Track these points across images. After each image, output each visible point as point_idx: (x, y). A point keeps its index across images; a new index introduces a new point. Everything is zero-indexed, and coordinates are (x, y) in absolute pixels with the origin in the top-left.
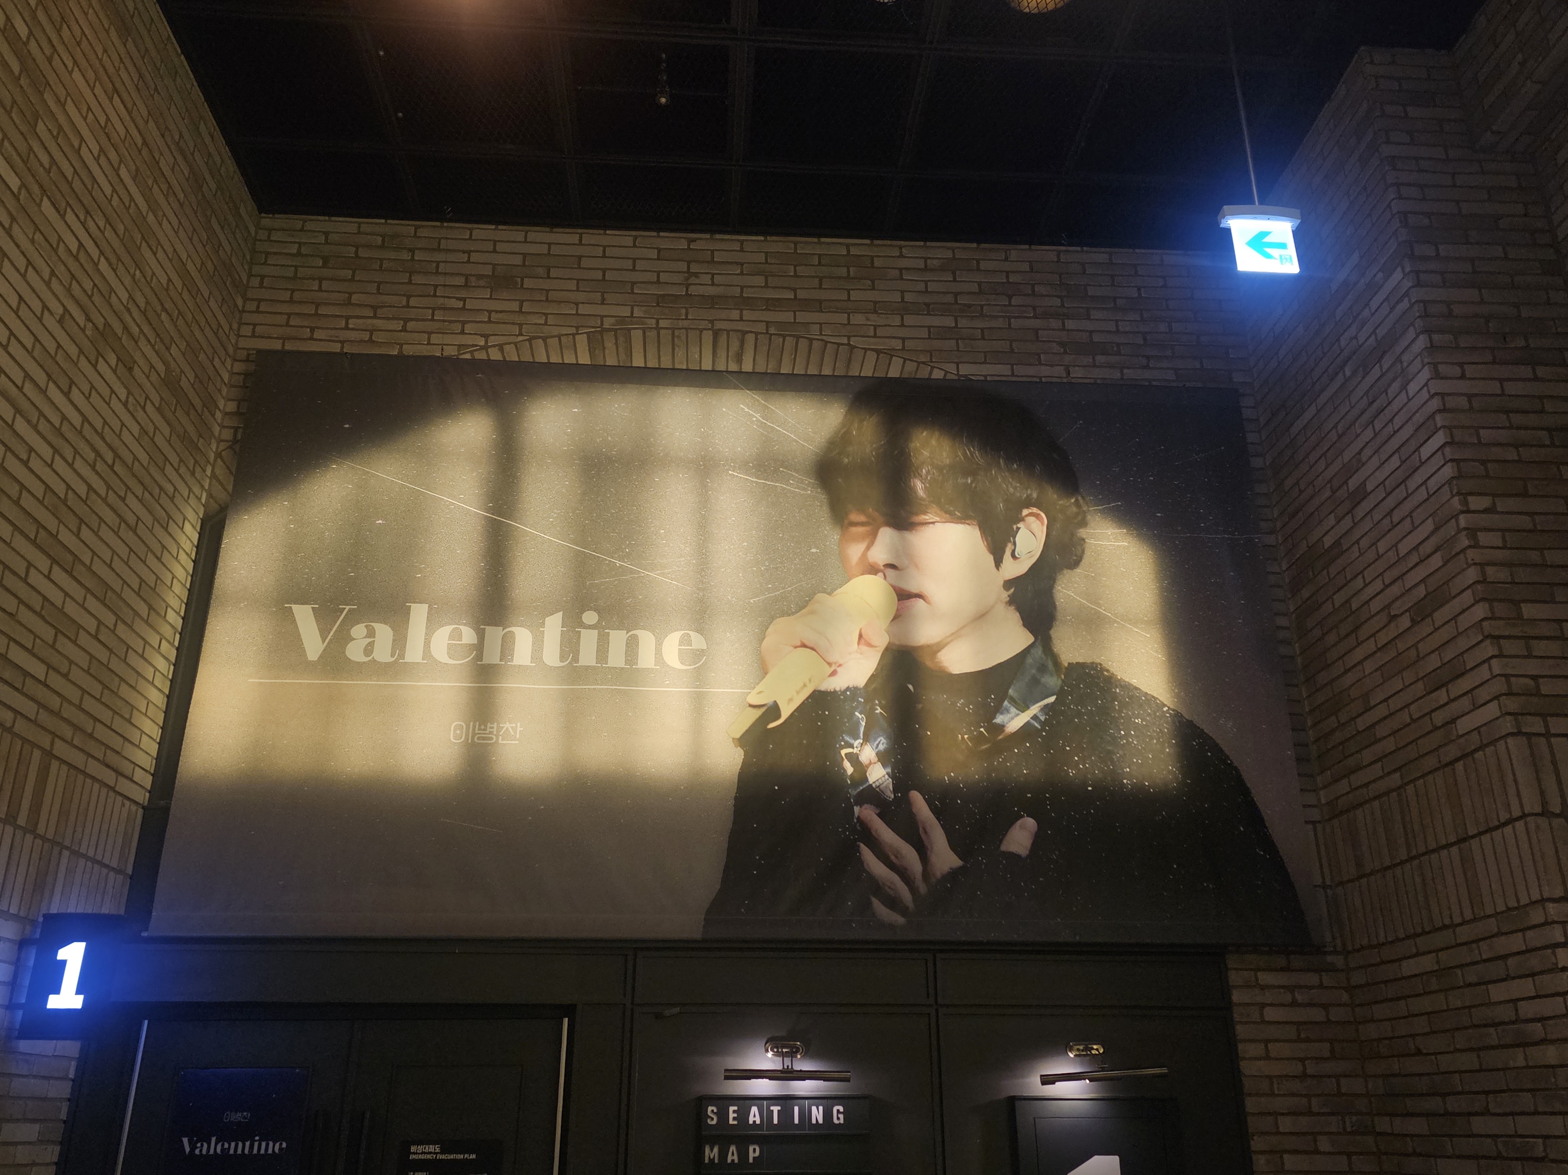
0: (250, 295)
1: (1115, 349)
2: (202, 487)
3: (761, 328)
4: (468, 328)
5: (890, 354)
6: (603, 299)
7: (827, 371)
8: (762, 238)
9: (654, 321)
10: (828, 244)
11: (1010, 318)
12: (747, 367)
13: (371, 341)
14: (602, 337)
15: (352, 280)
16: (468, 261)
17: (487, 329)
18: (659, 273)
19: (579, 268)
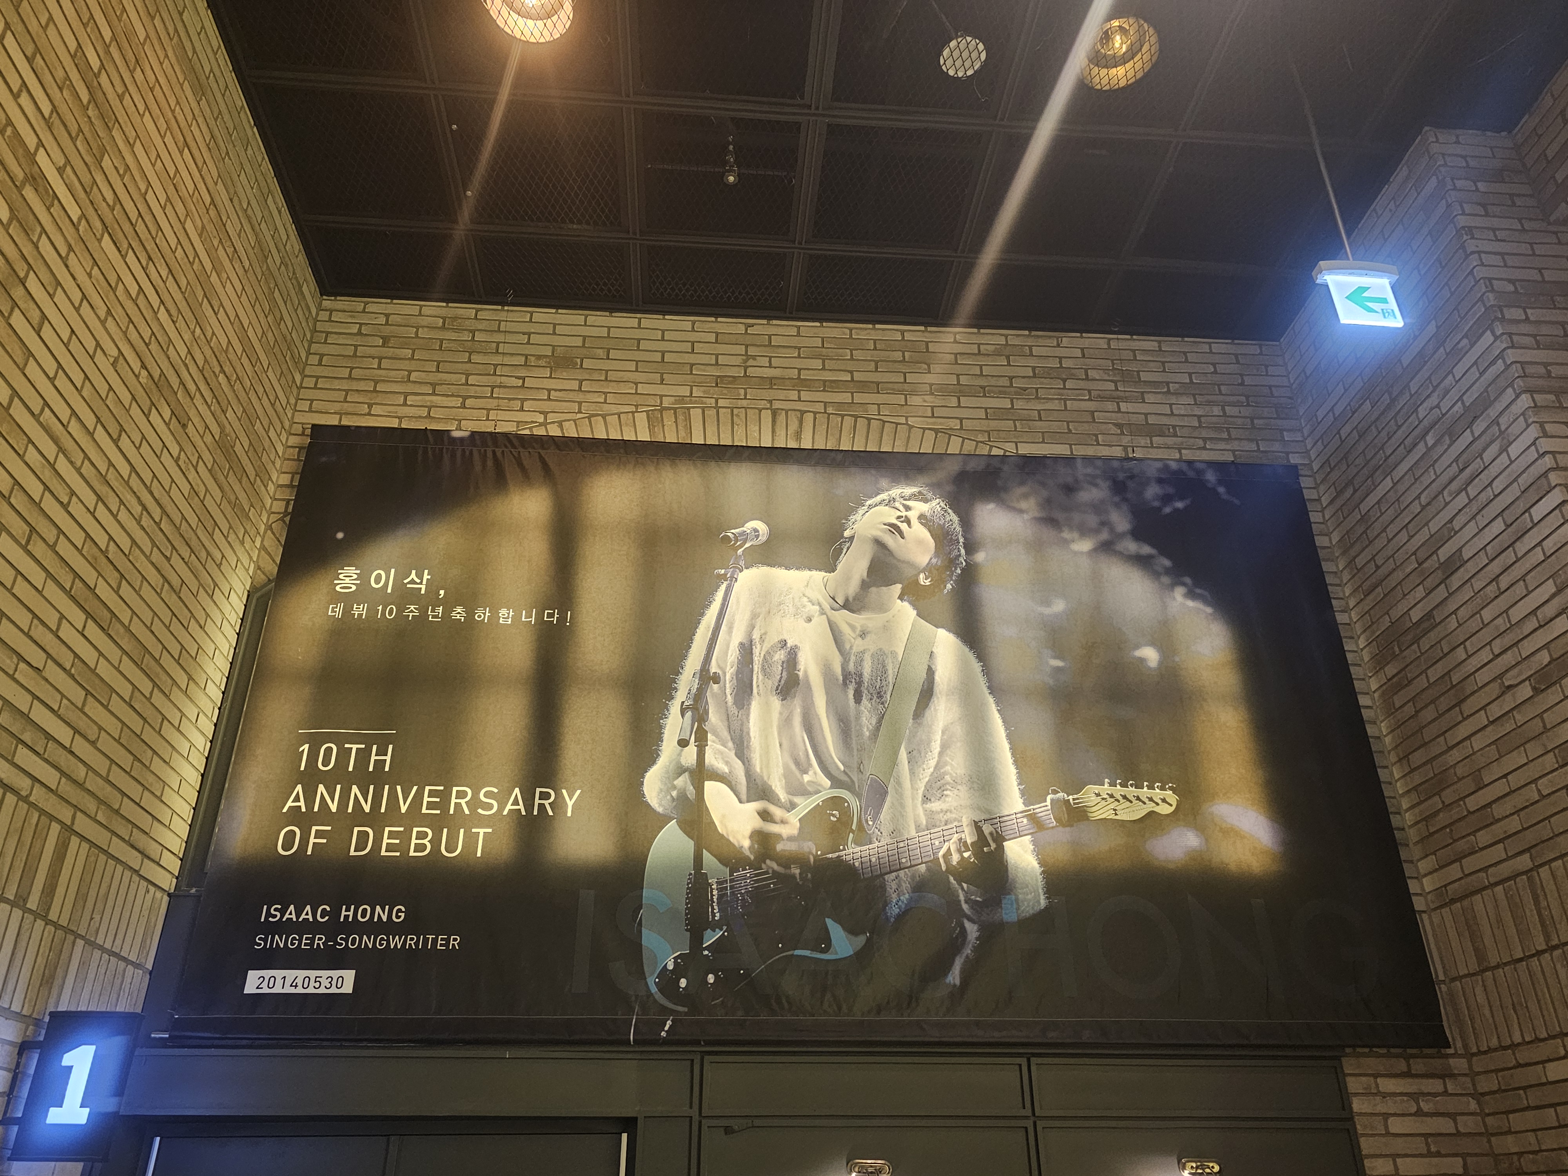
0: (307, 372)
1: (1171, 430)
2: (251, 558)
3: (820, 408)
4: (527, 405)
5: (949, 433)
6: (662, 380)
7: (886, 449)
8: (818, 324)
9: (713, 400)
10: (883, 330)
11: (1065, 400)
12: (806, 444)
13: (429, 416)
14: (662, 416)
15: (412, 358)
16: (528, 343)
17: (546, 406)
18: (717, 356)
19: (638, 349)
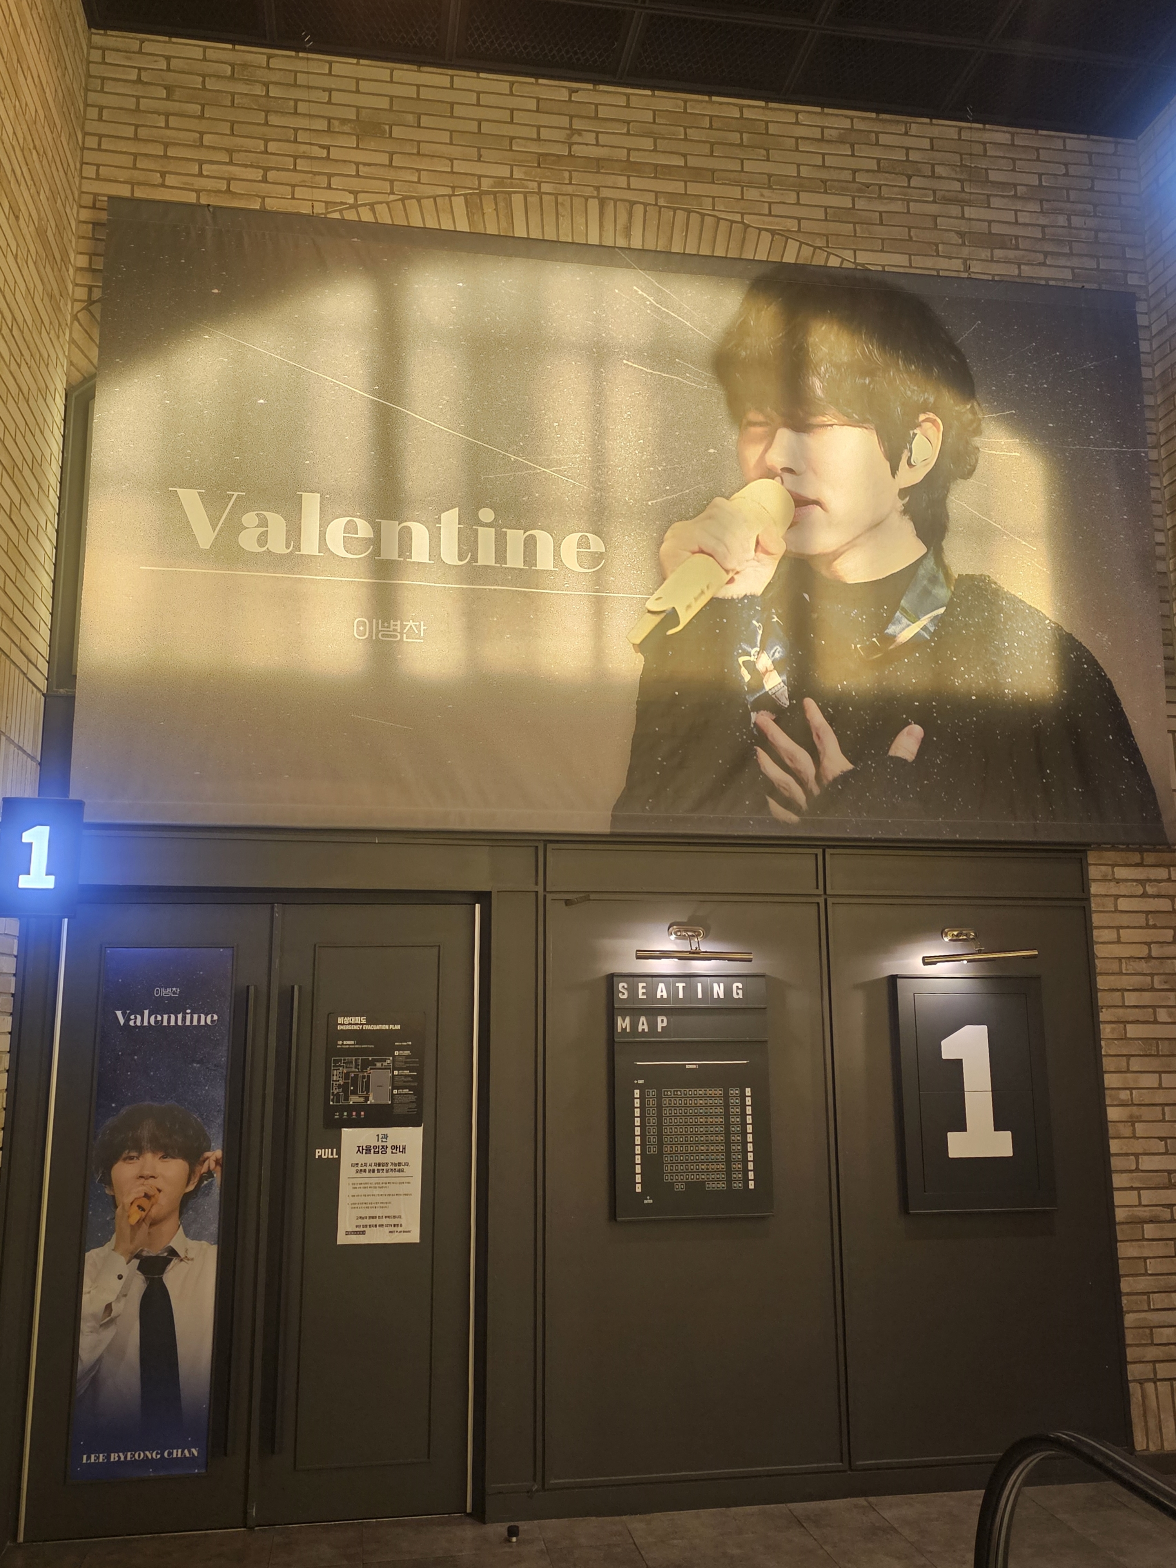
0: (89, 128)
1: (1013, 242)
2: (64, 353)
4: (334, 182)
5: (786, 236)
6: (480, 156)
7: (720, 252)
8: (649, 93)
9: (536, 184)
10: (720, 103)
11: (908, 201)
12: (636, 243)
13: (229, 191)
14: (480, 201)
15: (202, 117)
16: (329, 102)
17: (355, 184)
18: (539, 127)
19: (452, 116)
